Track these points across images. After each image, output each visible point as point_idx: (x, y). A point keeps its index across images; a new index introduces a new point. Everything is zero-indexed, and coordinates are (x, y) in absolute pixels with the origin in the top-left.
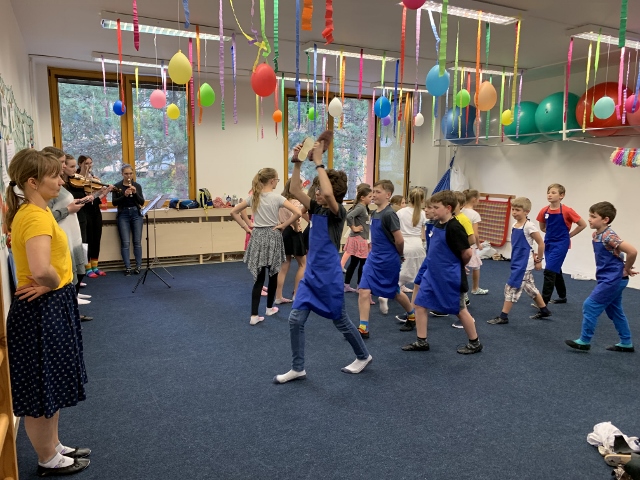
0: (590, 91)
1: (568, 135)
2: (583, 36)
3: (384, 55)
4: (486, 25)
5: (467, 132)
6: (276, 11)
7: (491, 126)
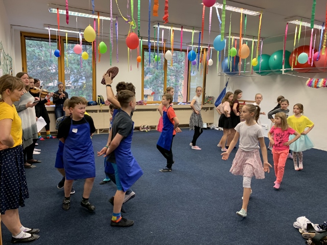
0: (296, 50)
1: (285, 72)
2: (293, 22)
3: (193, 29)
4: (245, 15)
5: (235, 68)
6: (139, 6)
7: (247, 66)
